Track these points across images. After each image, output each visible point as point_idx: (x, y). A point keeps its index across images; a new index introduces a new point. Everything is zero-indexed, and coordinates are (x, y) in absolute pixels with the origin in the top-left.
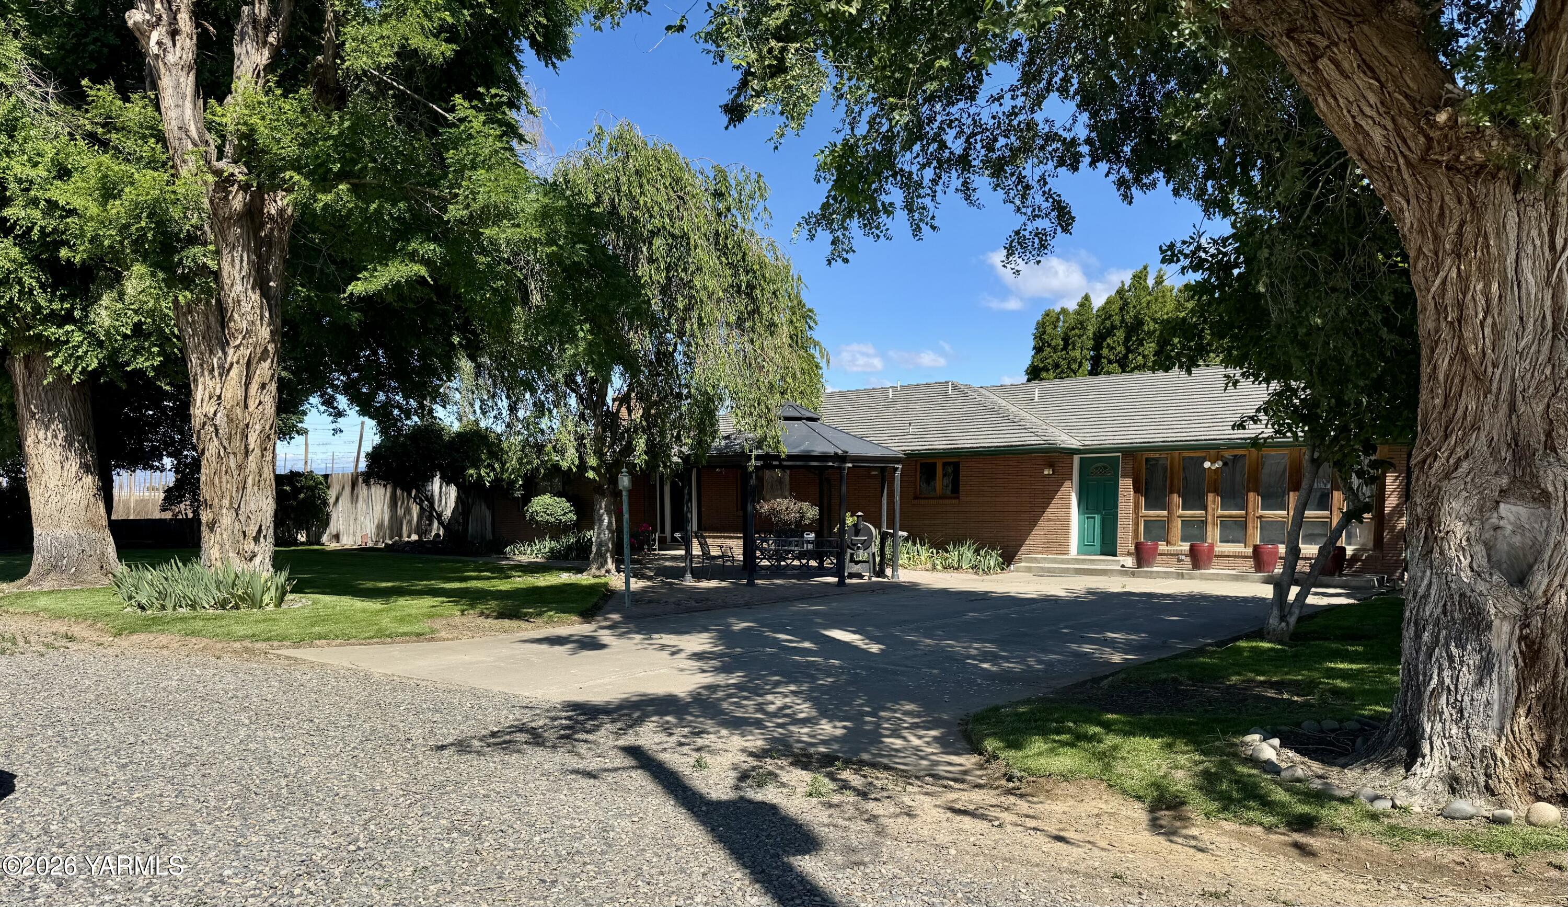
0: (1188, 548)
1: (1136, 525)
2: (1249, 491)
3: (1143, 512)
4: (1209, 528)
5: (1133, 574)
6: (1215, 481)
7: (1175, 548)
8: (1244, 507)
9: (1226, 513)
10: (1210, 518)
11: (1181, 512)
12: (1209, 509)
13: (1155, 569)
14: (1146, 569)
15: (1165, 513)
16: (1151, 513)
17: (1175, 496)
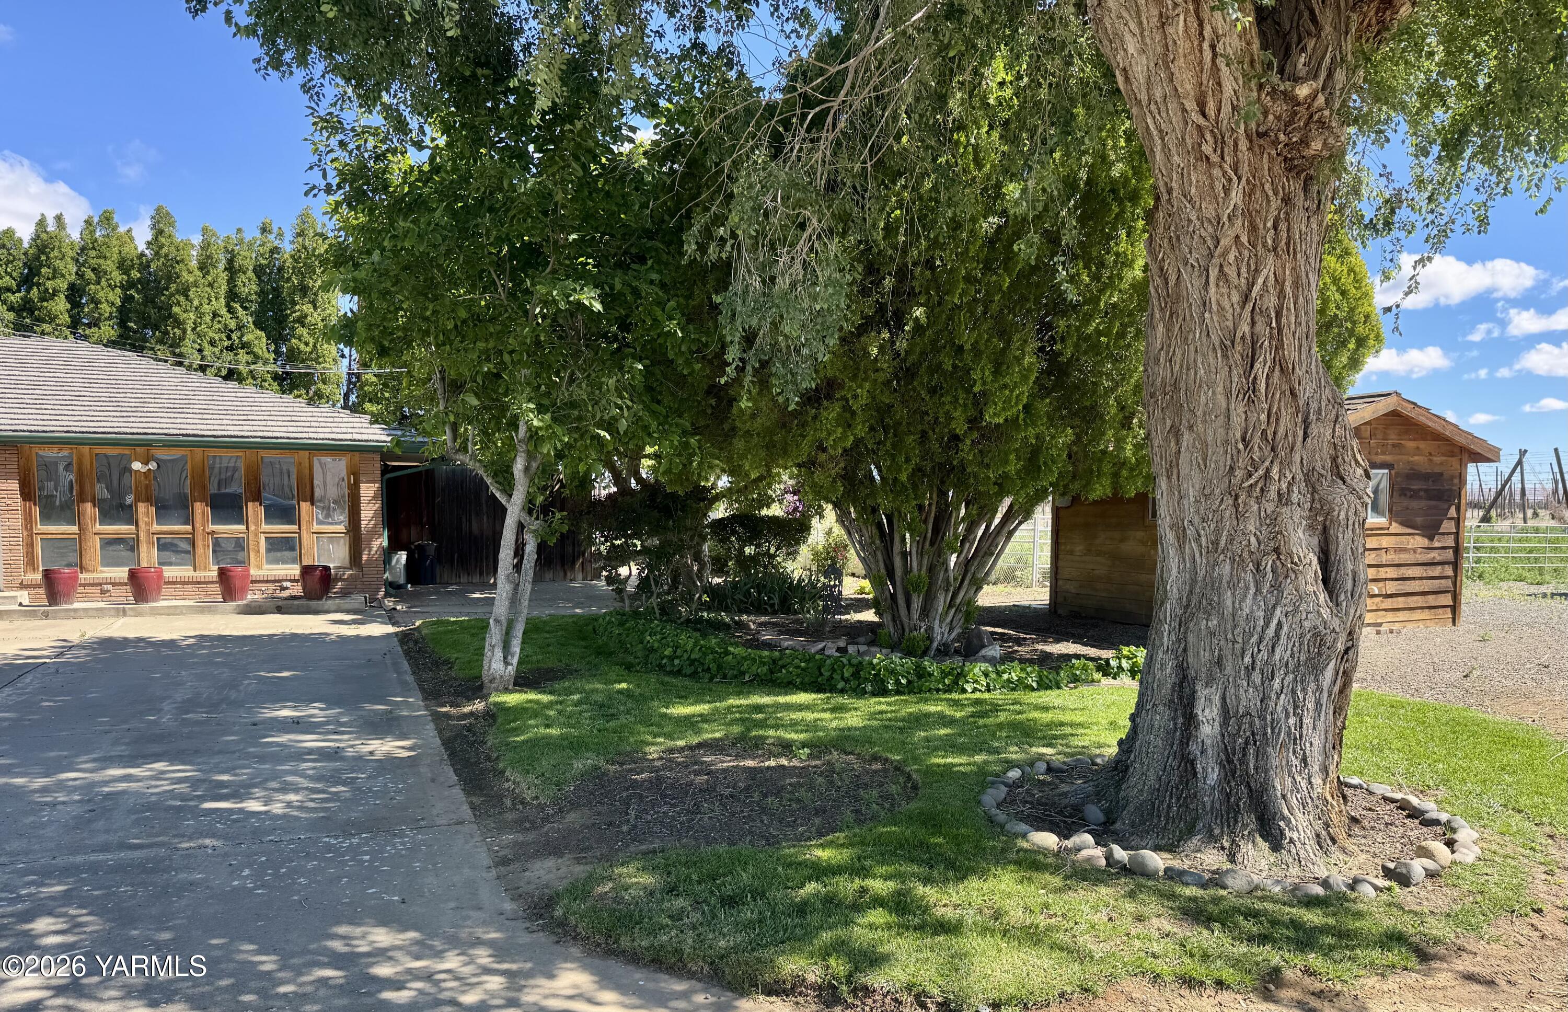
0: (126, 575)
1: (30, 545)
2: (195, 500)
3: (40, 528)
4: (143, 548)
5: (46, 615)
6: (147, 487)
7: (95, 575)
8: (188, 519)
9: (165, 528)
10: (143, 536)
11: (98, 527)
12: (141, 523)
13: (76, 605)
14: (65, 607)
15: (75, 529)
16: (52, 528)
17: (89, 505)
